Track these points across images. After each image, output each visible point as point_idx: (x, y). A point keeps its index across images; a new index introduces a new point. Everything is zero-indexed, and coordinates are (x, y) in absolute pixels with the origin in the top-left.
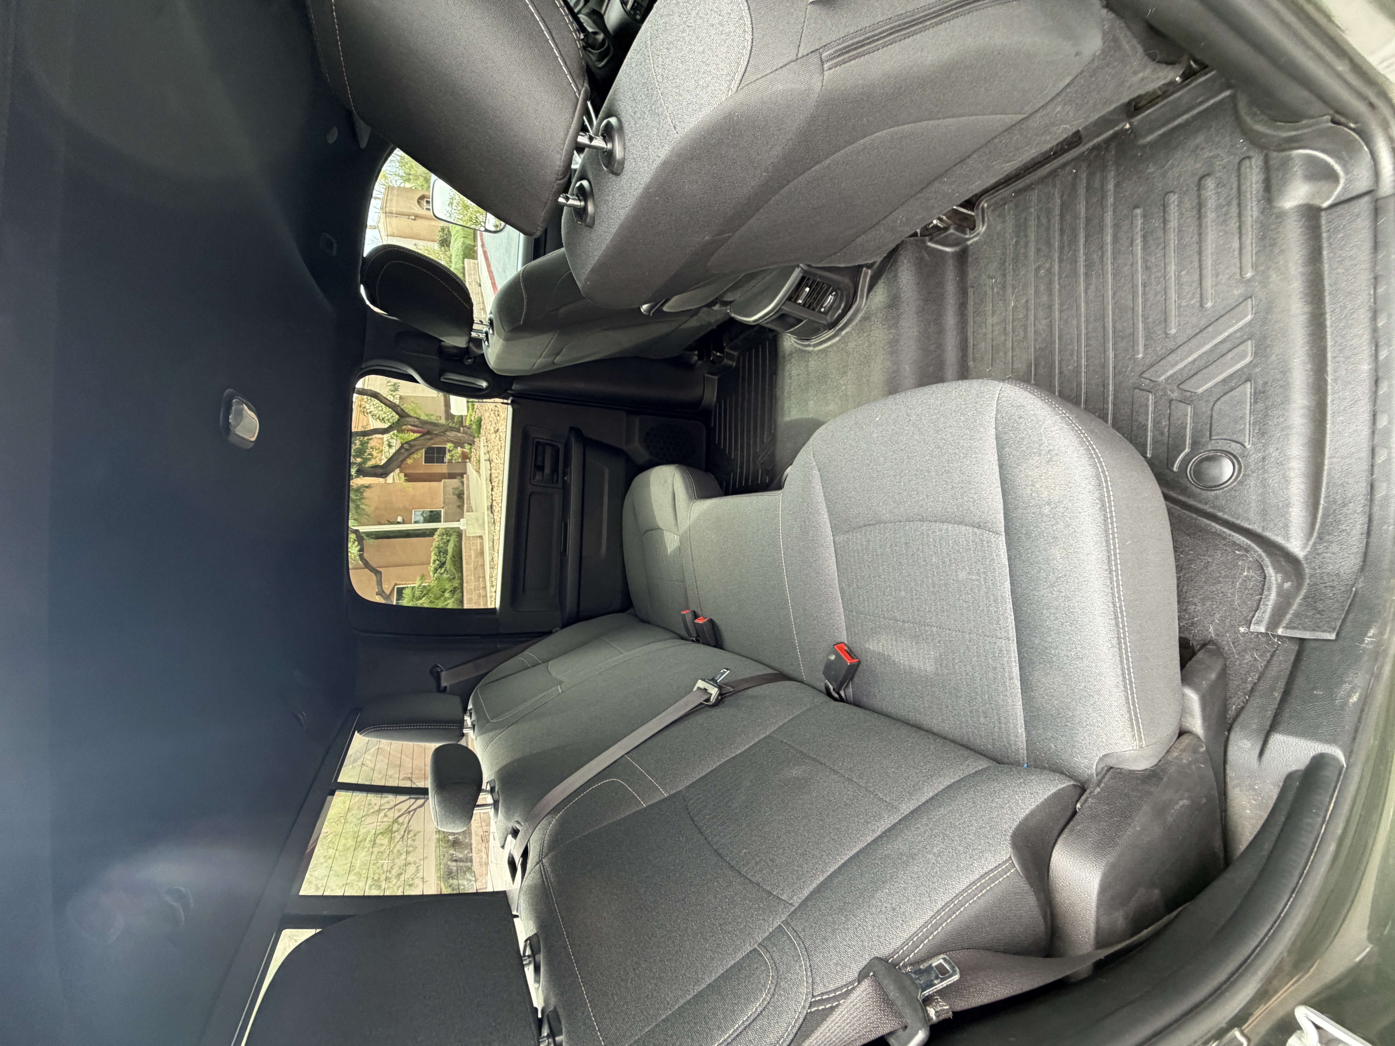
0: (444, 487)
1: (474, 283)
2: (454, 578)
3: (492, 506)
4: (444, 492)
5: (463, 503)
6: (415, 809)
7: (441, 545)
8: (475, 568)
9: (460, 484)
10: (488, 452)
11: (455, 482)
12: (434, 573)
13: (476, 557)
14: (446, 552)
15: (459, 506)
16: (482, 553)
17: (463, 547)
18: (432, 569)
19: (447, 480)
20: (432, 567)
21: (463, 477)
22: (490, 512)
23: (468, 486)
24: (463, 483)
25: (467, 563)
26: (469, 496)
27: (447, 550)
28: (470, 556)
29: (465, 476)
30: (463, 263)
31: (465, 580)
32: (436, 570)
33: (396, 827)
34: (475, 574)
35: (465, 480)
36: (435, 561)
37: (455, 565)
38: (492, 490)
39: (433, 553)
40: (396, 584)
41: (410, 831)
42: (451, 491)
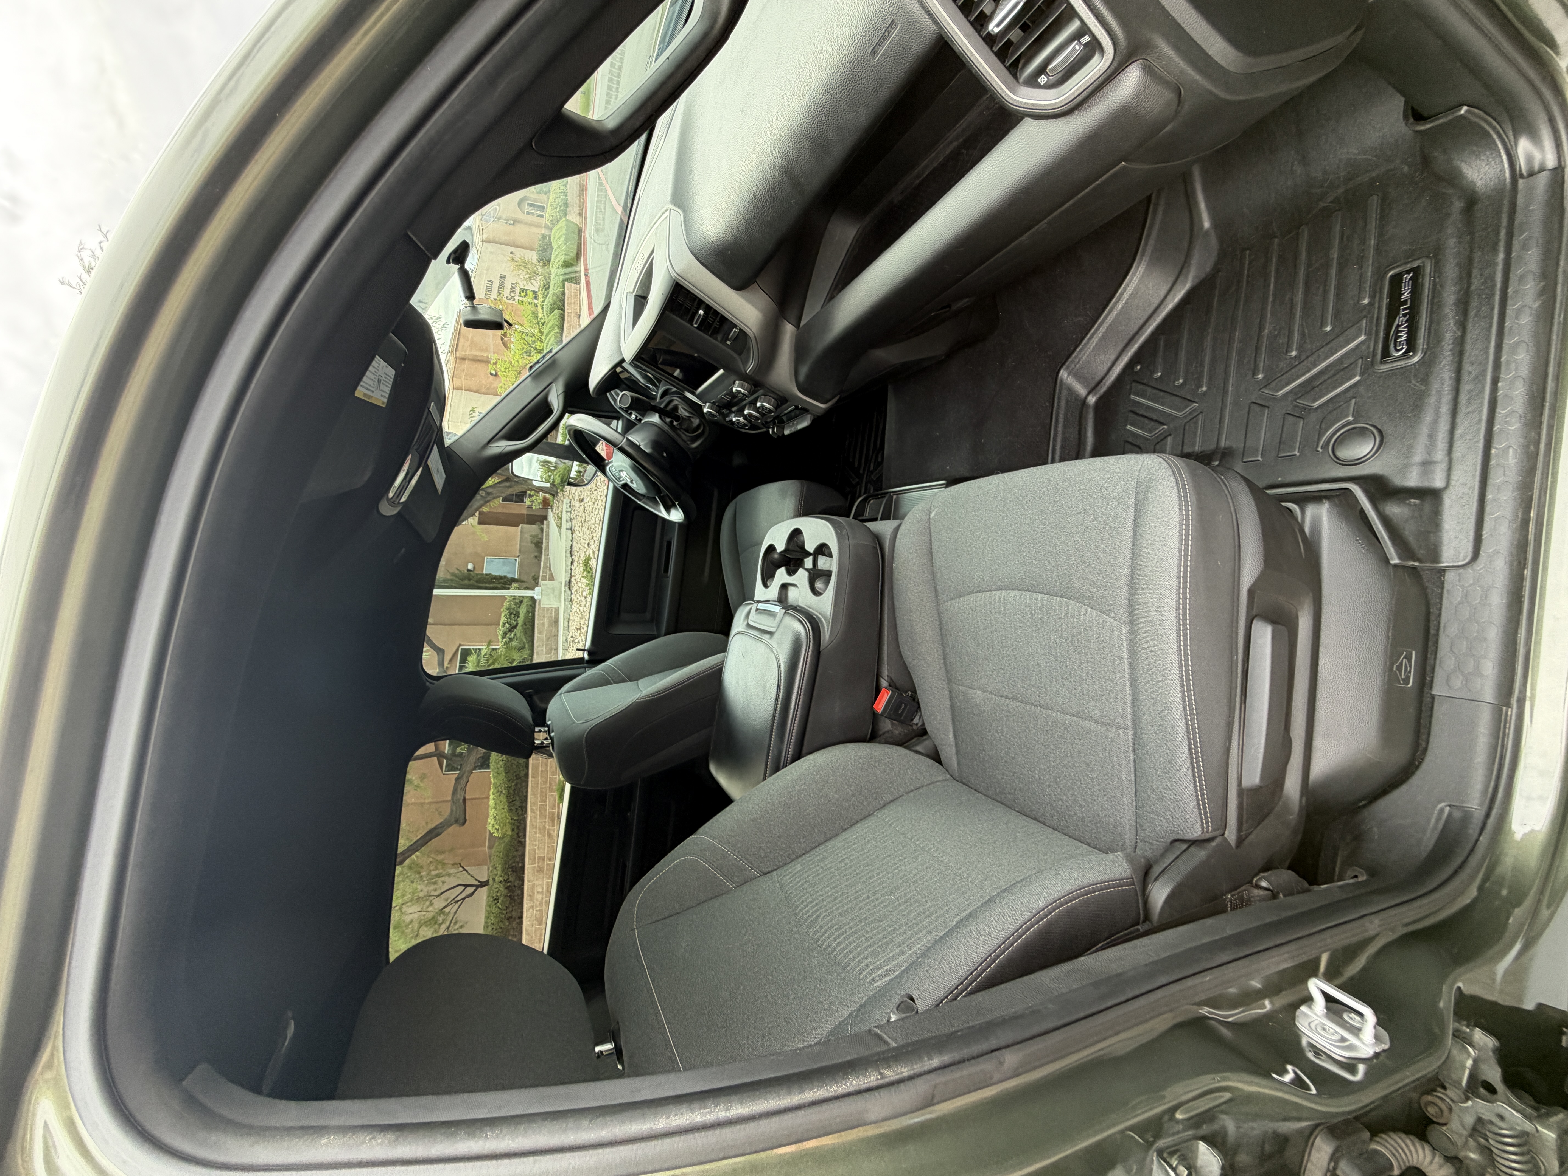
0: (522, 532)
1: (573, 315)
2: (523, 648)
3: (570, 582)
4: (521, 538)
5: (541, 553)
6: (463, 899)
7: (513, 606)
8: (548, 639)
9: (539, 531)
10: (571, 520)
11: (533, 529)
12: (503, 637)
13: (550, 625)
14: (517, 615)
15: (536, 557)
16: (556, 622)
17: (536, 613)
18: (501, 633)
19: (525, 525)
20: (501, 630)
21: (543, 524)
22: (567, 588)
23: (548, 535)
24: (542, 530)
25: (540, 633)
26: (548, 546)
27: (519, 613)
28: (543, 624)
29: (545, 522)
30: (564, 287)
31: (535, 651)
32: (505, 634)
33: (440, 919)
34: (546, 645)
35: (545, 526)
36: (504, 624)
37: (525, 633)
38: (572, 563)
39: (503, 615)
40: (460, 645)
41: (456, 923)
42: (529, 538)
